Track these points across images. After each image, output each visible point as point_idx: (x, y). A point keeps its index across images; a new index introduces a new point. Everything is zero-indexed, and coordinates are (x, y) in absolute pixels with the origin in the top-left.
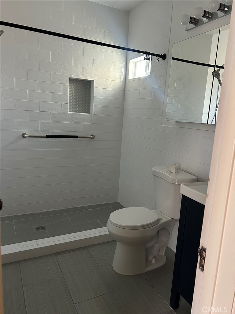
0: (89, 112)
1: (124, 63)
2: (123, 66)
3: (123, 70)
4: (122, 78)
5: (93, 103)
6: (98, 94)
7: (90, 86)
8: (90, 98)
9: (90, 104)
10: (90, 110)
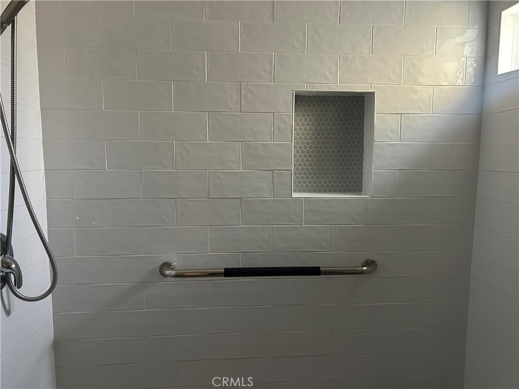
0: (357, 188)
5: (370, 163)
6: (389, 133)
7: (363, 110)
8: (362, 147)
9: (361, 164)
10: (361, 182)
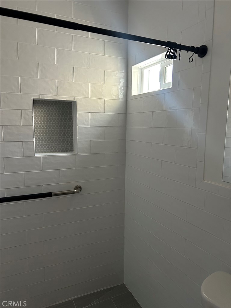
1: (123, 71)
2: (122, 76)
3: (122, 82)
4: (121, 94)
5: (76, 137)
6: (85, 122)
8: (72, 128)
9: (72, 137)
10: (73, 146)
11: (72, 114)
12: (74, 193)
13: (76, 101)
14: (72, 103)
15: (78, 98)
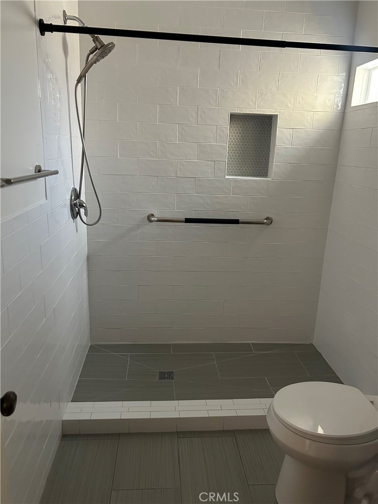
0: (265, 174)
1: (344, 74)
5: (273, 158)
6: (285, 140)
7: (271, 125)
8: (269, 148)
9: (268, 159)
10: (267, 170)
11: (270, 131)
12: (263, 223)
13: (277, 115)
14: (272, 117)
15: (280, 111)
